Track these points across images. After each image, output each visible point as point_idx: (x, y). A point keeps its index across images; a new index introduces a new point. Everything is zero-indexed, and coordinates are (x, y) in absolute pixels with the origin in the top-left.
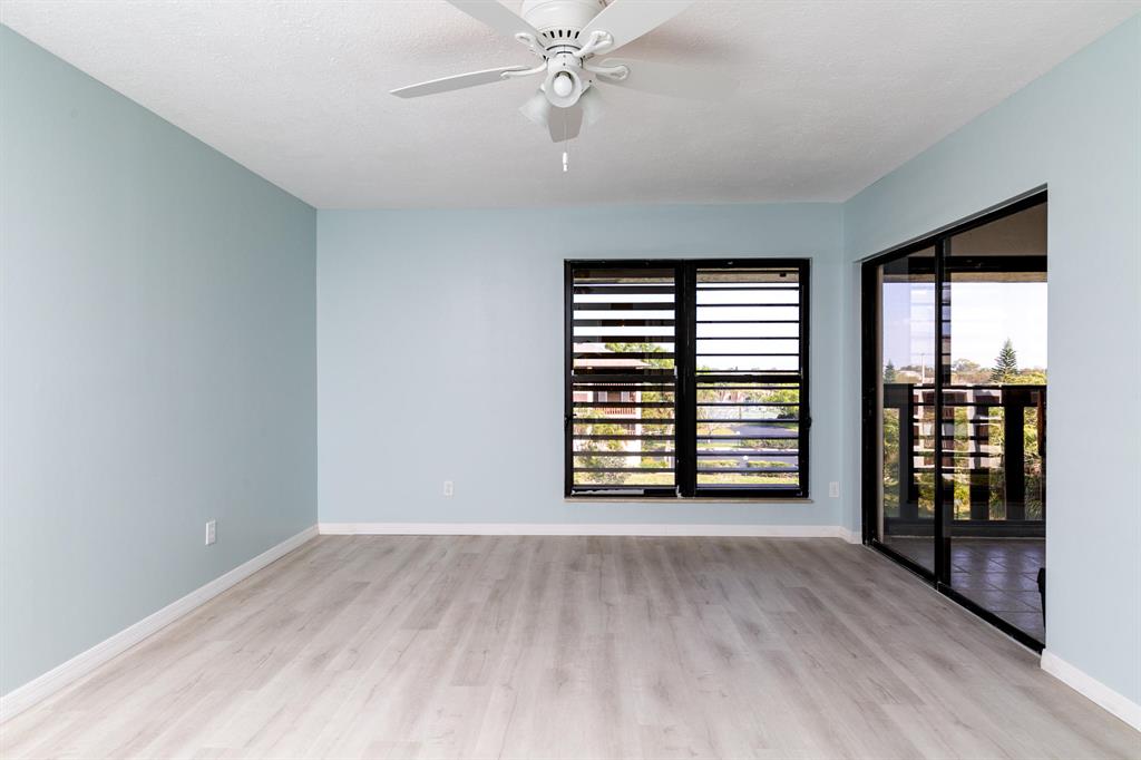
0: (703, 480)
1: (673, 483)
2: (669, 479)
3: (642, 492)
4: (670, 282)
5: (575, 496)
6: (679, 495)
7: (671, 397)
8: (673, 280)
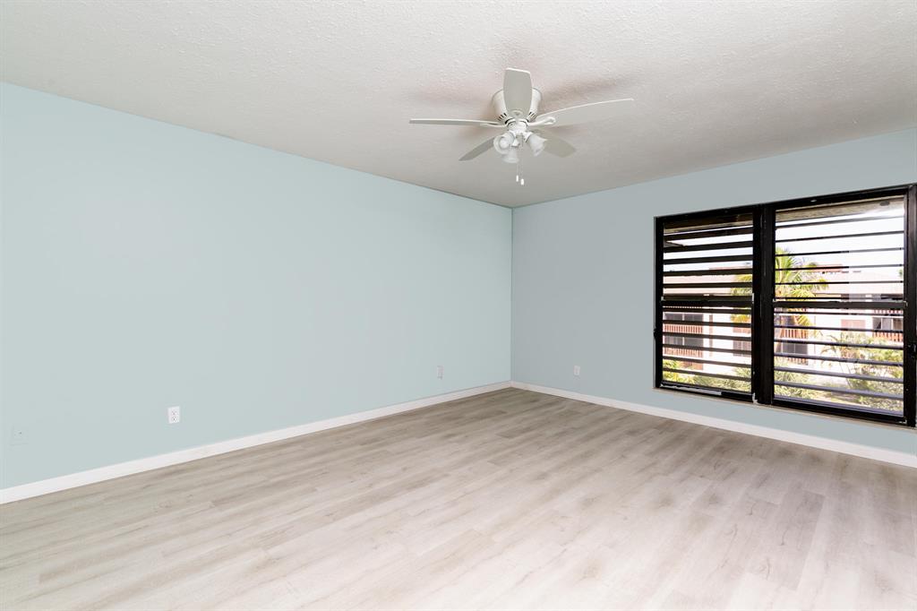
0: (780, 391)
1: (750, 391)
2: (745, 387)
3: (719, 393)
4: (749, 224)
5: (662, 388)
6: (755, 401)
7: (748, 319)
8: (751, 222)
